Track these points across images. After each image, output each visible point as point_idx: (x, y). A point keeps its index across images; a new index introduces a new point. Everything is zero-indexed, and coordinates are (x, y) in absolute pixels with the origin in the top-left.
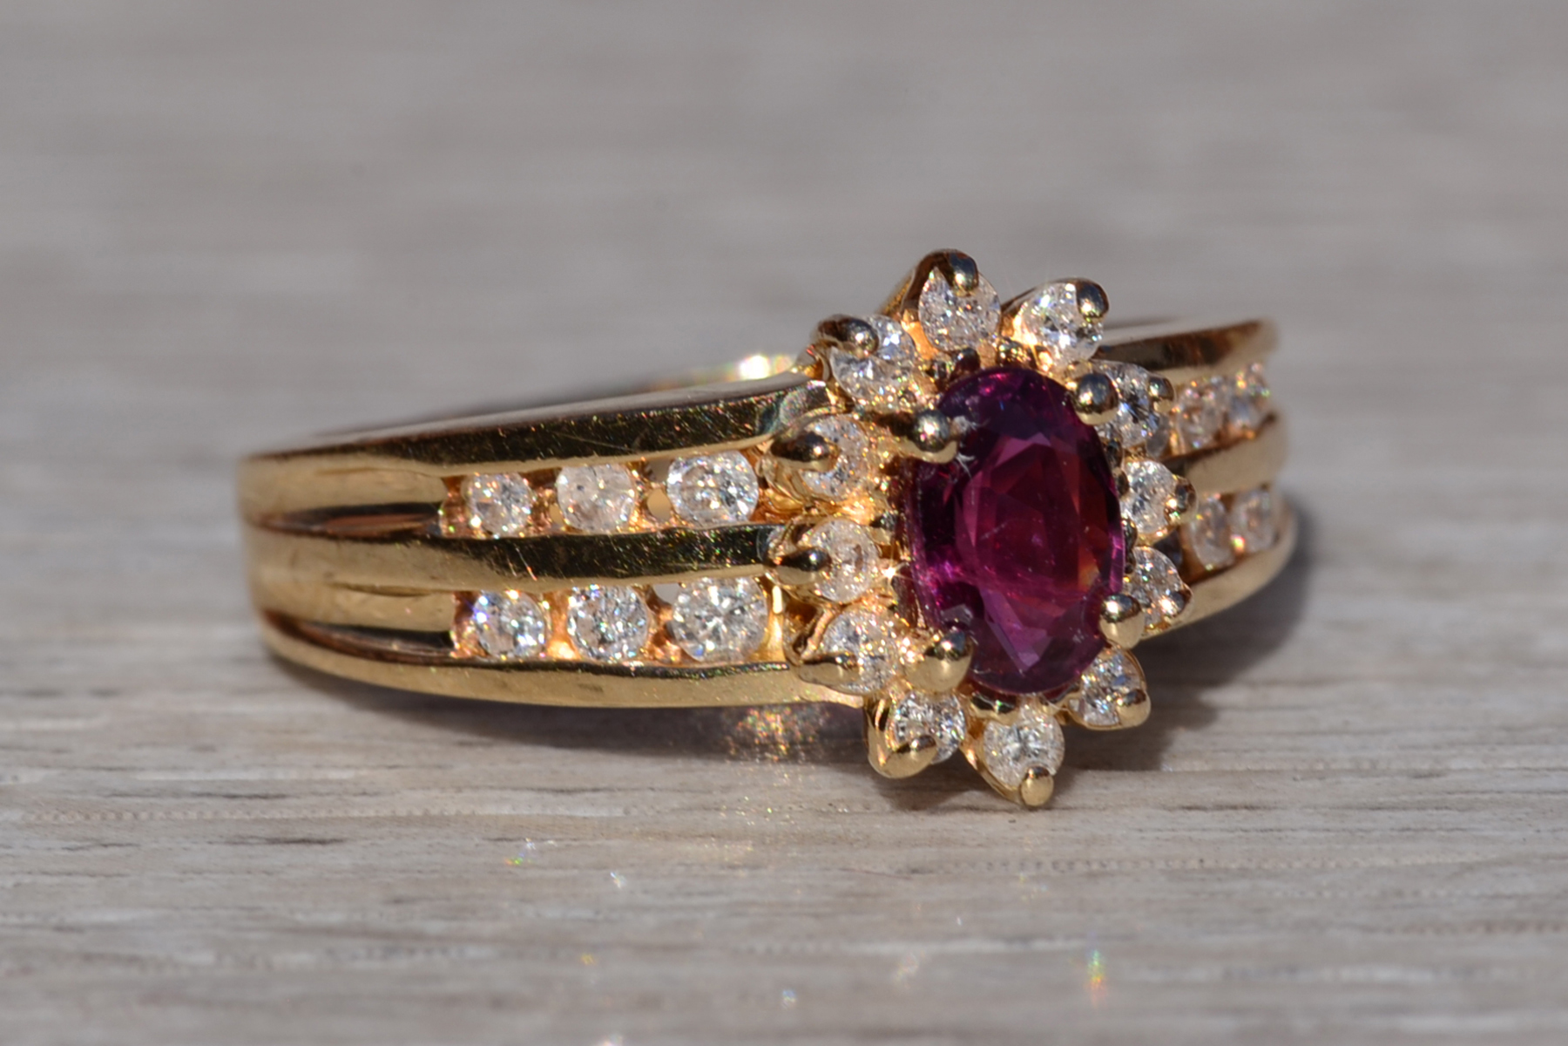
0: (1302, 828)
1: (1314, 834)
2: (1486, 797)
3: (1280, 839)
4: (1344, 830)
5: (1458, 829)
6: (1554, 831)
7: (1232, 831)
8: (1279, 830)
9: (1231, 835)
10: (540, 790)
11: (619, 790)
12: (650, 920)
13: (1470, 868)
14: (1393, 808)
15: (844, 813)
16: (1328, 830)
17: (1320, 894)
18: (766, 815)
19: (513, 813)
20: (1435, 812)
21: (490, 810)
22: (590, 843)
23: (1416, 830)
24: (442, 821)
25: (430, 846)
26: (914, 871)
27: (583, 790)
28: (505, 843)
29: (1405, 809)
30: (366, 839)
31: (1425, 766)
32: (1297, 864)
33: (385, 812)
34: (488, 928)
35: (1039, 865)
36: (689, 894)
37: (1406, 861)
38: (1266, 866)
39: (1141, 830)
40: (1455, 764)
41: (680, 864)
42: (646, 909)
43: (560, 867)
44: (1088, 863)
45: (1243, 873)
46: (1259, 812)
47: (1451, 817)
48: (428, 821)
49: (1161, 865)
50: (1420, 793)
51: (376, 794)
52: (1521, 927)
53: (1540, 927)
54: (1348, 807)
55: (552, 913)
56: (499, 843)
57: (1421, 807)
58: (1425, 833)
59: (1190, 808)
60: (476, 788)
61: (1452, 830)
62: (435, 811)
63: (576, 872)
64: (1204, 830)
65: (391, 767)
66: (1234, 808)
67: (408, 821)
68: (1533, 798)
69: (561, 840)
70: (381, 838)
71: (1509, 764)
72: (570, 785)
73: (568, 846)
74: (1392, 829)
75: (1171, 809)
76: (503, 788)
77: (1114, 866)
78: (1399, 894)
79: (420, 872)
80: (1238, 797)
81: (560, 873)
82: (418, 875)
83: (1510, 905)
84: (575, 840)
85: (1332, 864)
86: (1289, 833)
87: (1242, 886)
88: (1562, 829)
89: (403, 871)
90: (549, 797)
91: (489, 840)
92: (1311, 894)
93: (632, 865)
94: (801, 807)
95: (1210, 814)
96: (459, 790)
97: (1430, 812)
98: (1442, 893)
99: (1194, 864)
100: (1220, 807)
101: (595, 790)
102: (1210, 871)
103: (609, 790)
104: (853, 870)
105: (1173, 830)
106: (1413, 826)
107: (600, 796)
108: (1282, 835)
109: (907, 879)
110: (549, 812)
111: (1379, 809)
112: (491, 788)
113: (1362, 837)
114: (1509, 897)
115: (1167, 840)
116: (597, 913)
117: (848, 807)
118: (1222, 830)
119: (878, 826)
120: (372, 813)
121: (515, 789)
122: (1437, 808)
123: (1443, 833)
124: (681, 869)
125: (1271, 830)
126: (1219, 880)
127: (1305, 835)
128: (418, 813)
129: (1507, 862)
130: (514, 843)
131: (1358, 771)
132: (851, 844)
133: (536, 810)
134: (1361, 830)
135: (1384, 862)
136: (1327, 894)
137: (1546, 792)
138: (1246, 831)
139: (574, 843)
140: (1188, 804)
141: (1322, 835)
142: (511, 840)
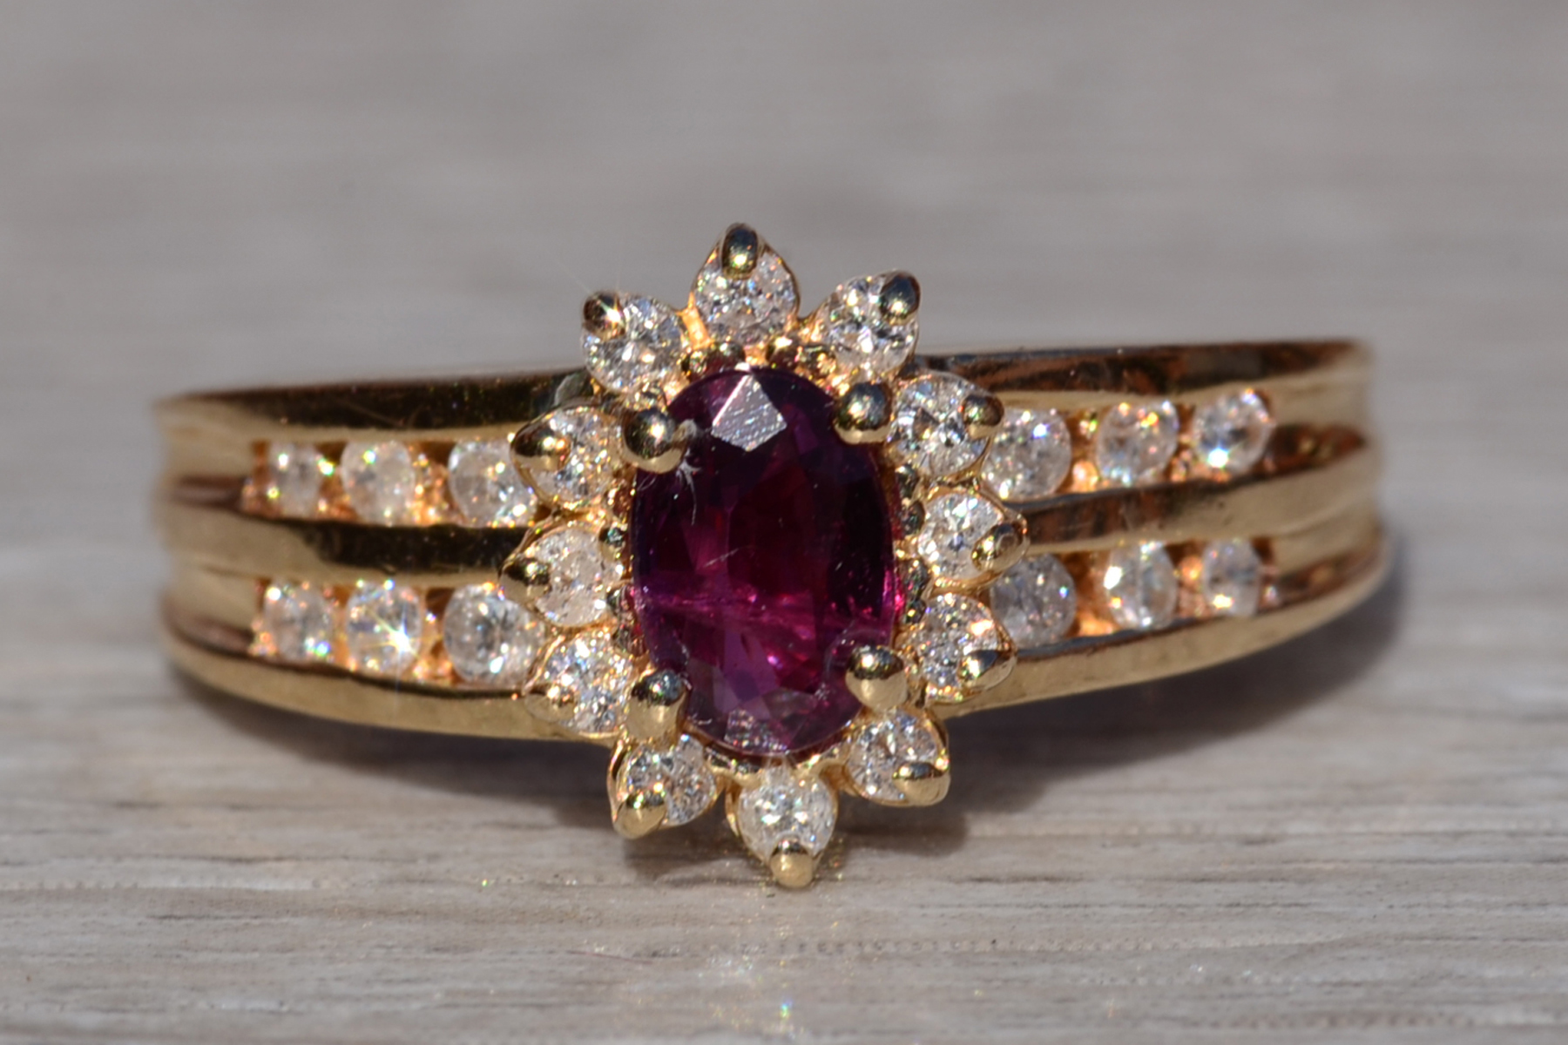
0: (1112, 904)
1: (1126, 911)
2: (1329, 867)
3: (1086, 916)
4: (1161, 905)
5: (1296, 905)
6: (1410, 906)
7: (1031, 907)
8: (1086, 906)
9: (1029, 912)
10: (215, 859)
11: (308, 859)
12: (344, 1011)
13: (1311, 950)
14: (1221, 879)
15: (571, 886)
16: (1143, 906)
17: (1134, 980)
18: (481, 889)
19: (182, 886)
20: (1268, 884)
21: (155, 882)
22: (273, 921)
23: (1249, 906)
24: (97, 896)
25: (84, 925)
26: (655, 954)
27: (265, 859)
28: (173, 922)
29: (1234, 880)
30: (9, 916)
31: (1257, 830)
32: (1107, 947)
33: (31, 885)
34: (153, 1022)
35: (802, 947)
36: (389, 982)
37: (1235, 943)
38: (1070, 948)
39: (922, 906)
40: (1294, 828)
41: (380, 946)
42: (341, 998)
43: (236, 950)
44: (860, 944)
45: (1043, 956)
46: (1062, 884)
47: (1290, 891)
48: (80, 894)
49: (946, 947)
50: (1252, 863)
51: (21, 864)
52: (1371, 1019)
53: (1393, 1020)
54: (1167, 879)
55: (228, 1004)
56: (166, 922)
57: (1254, 878)
58: (1259, 910)
59: (980, 880)
60: (139, 856)
61: (1290, 905)
62: (90, 884)
63: (256, 955)
64: (997, 906)
65: (40, 832)
66: (1033, 879)
67: (60, 895)
68: (1385, 868)
69: (238, 917)
70: (27, 915)
71: (1357, 828)
72: (249, 852)
73: (247, 924)
74: (1219, 905)
75: (959, 882)
76: (170, 857)
77: (890, 948)
78: (1227, 981)
79: (72, 955)
80: (1038, 868)
81: (238, 957)
82: (69, 959)
83: (1359, 993)
84: (256, 917)
85: (1149, 946)
86: (1097, 909)
87: (1042, 971)
88: (1419, 905)
89: (52, 955)
90: (224, 868)
91: (153, 917)
92: (1123, 982)
93: (323, 947)
94: (522, 878)
95: (1004, 887)
96: (119, 858)
97: (1263, 884)
98: (1278, 980)
99: (984, 946)
100: (1016, 879)
101: (279, 859)
102: (1004, 954)
103: (295, 858)
104: (584, 953)
105: (960, 906)
106: (1243, 901)
107: (286, 866)
108: (1088, 911)
109: (646, 963)
110: (224, 885)
111: (1203, 880)
112: (157, 856)
113: (1183, 914)
114: (1357, 985)
115: (953, 917)
116: (282, 1004)
117: (577, 879)
118: (1018, 906)
119: (613, 901)
120: (15, 886)
121: (185, 858)
122: (1272, 880)
123: (1278, 909)
124: (380, 952)
125: (1076, 906)
126: (1015, 964)
127: (1116, 911)
128: (70, 886)
129: (1354, 943)
130: (183, 922)
131: (1177, 836)
132: (581, 922)
133: (209, 883)
134: (1180, 906)
135: (1209, 943)
136: (1142, 981)
137: (1399, 861)
138: (1046, 907)
139: (256, 922)
140: (978, 876)
141: (1136, 912)
142: (179, 918)
